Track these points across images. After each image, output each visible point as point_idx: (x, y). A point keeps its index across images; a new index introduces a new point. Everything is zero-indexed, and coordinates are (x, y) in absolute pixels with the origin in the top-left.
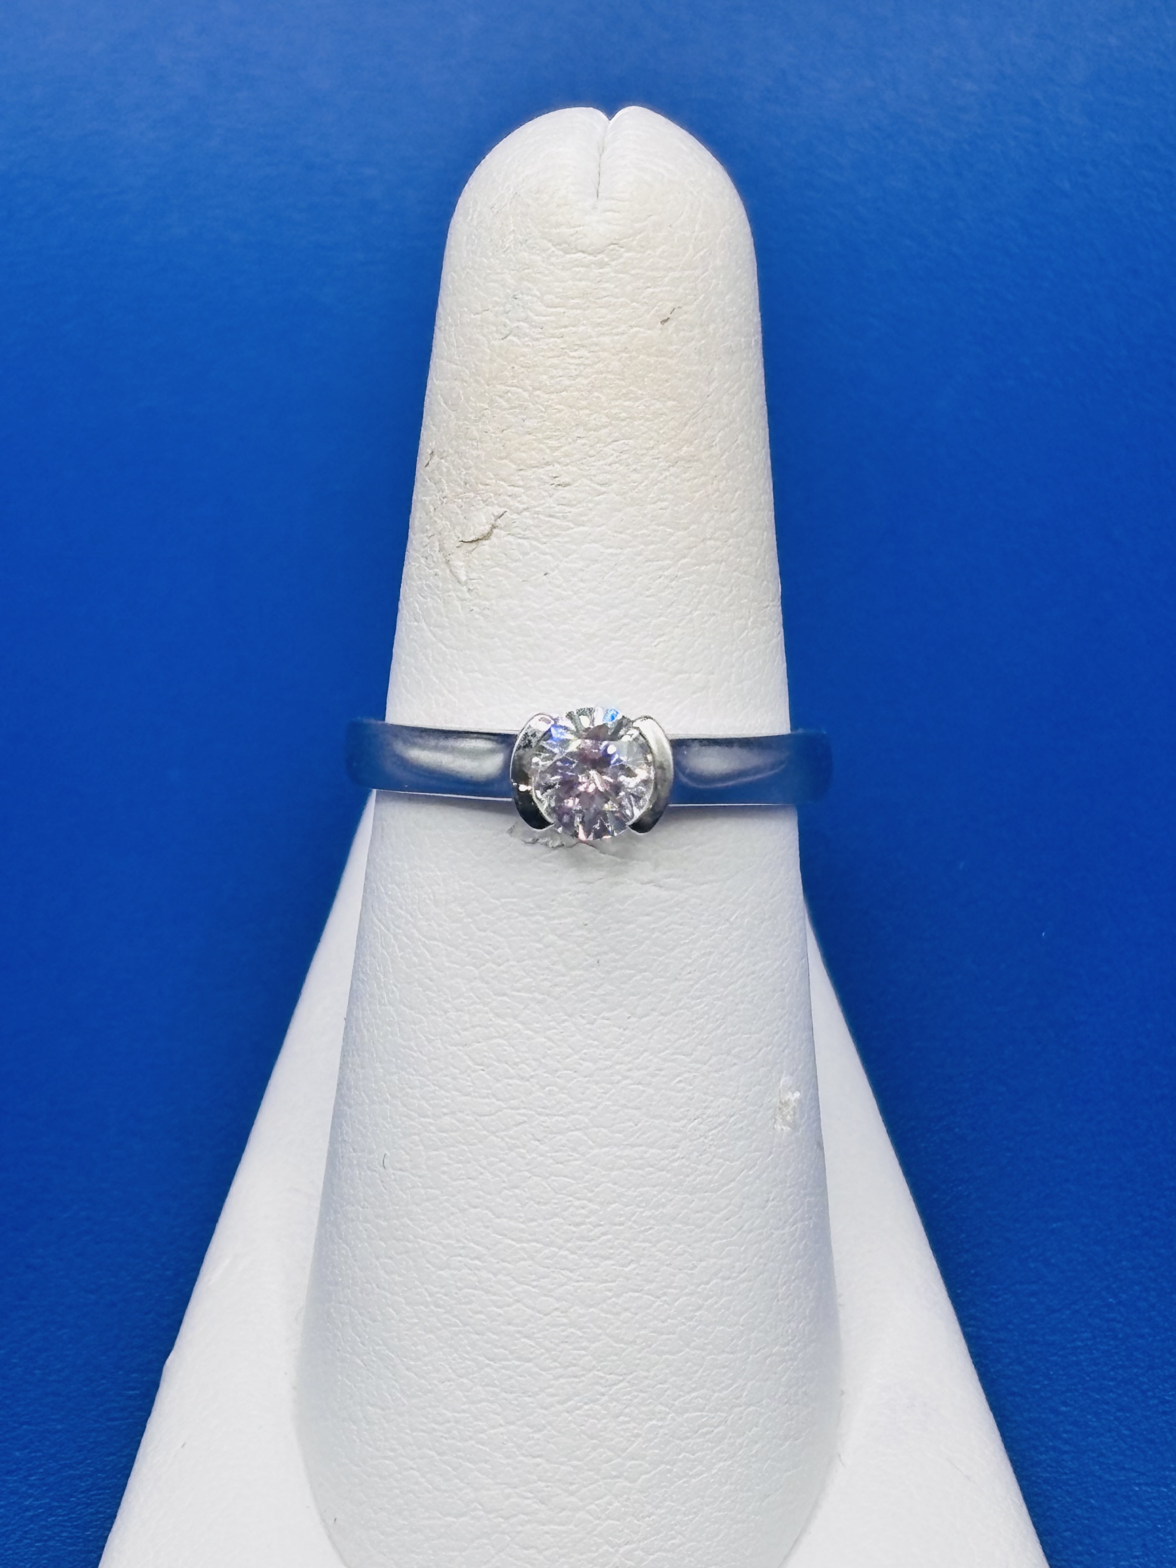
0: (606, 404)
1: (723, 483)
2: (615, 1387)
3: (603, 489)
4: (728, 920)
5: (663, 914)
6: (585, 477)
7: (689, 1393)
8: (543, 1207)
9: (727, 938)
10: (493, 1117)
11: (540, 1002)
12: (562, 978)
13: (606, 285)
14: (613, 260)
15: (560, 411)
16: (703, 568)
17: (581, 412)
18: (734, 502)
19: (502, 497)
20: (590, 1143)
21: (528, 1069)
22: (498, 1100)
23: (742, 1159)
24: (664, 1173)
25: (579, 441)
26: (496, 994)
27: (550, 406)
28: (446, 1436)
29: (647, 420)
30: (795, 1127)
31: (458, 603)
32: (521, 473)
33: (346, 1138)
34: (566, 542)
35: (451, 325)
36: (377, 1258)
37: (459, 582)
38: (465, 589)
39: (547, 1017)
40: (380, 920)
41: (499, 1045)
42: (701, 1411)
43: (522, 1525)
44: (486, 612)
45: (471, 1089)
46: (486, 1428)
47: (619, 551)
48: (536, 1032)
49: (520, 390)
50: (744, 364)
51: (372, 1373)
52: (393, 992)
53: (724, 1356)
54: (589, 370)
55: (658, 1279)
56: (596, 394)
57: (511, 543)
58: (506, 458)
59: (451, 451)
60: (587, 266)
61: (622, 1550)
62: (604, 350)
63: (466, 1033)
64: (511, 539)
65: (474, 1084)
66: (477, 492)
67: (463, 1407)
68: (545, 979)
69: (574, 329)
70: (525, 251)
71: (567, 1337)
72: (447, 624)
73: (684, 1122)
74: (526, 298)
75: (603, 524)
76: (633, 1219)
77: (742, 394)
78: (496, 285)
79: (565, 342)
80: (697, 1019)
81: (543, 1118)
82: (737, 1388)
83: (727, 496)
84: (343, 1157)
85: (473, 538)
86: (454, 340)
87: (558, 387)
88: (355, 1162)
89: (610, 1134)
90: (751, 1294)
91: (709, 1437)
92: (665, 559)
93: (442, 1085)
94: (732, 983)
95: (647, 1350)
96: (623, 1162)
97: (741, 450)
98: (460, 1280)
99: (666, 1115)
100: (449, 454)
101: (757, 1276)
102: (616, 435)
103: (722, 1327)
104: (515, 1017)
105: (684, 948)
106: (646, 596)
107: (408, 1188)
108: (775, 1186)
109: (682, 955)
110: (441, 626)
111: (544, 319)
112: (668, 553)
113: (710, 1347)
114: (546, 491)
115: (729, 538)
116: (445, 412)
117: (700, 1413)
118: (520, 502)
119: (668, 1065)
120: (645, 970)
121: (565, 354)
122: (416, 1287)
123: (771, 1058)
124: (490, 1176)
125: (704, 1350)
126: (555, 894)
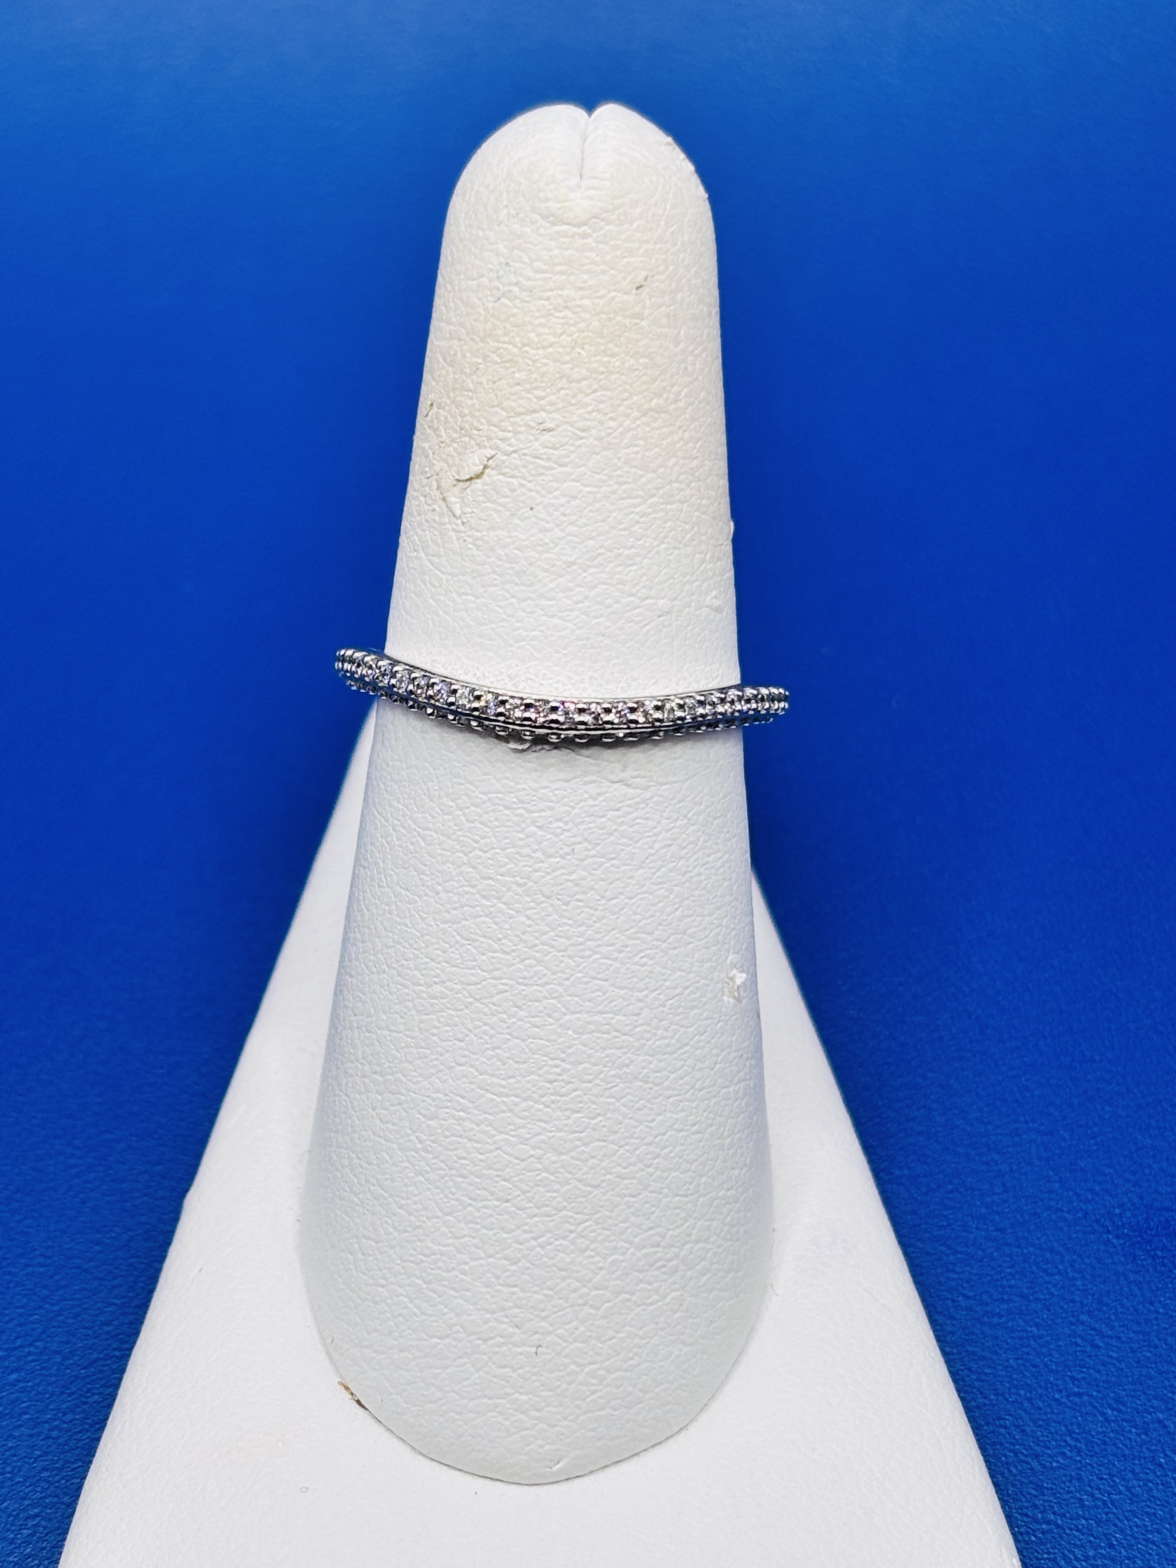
0: (587, 360)
1: (687, 435)
2: (583, 1226)
3: (583, 434)
4: (685, 817)
5: (631, 810)
6: (567, 423)
7: (646, 1231)
8: (522, 1066)
9: (684, 833)
10: (479, 986)
11: (520, 885)
12: (541, 864)
13: (589, 254)
14: (594, 232)
15: (546, 365)
16: (669, 507)
17: (564, 367)
18: (695, 451)
19: (494, 441)
20: (564, 1010)
21: (509, 944)
22: (483, 971)
23: (696, 1026)
24: (627, 1037)
25: (563, 392)
26: (484, 878)
27: (537, 360)
28: (433, 1266)
29: (623, 374)
30: (739, 1000)
31: (453, 534)
32: (511, 419)
33: (347, 1004)
34: (550, 481)
35: (450, 292)
36: (374, 1109)
37: (454, 515)
38: (459, 522)
39: (528, 899)
40: (380, 814)
41: (484, 922)
42: (658, 1245)
43: (500, 1347)
44: (479, 542)
45: (459, 961)
46: (467, 1260)
47: (596, 490)
48: (518, 912)
49: (510, 347)
50: (706, 331)
51: (368, 1210)
52: (391, 876)
53: (678, 1198)
54: (573, 329)
55: (621, 1131)
56: (578, 350)
57: (501, 482)
58: (497, 406)
59: (448, 402)
60: (572, 236)
61: (587, 1369)
62: (585, 311)
63: (455, 912)
64: (501, 477)
65: (461, 956)
66: (471, 437)
67: (448, 1241)
68: (527, 866)
69: (560, 292)
70: (517, 223)
71: (540, 1181)
72: (443, 554)
73: (645, 992)
74: (518, 265)
75: (583, 465)
76: (601, 1076)
77: (704, 355)
78: (491, 254)
79: (551, 304)
80: (659, 902)
81: (523, 987)
82: (688, 1227)
83: (691, 445)
84: (344, 1021)
85: (468, 477)
86: (452, 305)
87: (545, 343)
88: (355, 1025)
89: (580, 1002)
90: (701, 1144)
91: (663, 1270)
92: (636, 497)
93: (433, 957)
94: (688, 872)
95: (611, 1193)
96: (592, 1027)
97: (702, 405)
98: (447, 1129)
99: (630, 986)
100: (446, 405)
101: (706, 1129)
102: (595, 386)
103: (676, 1174)
104: (498, 898)
105: (648, 839)
106: (621, 530)
107: (402, 1048)
108: (722, 1050)
109: (646, 846)
110: (438, 556)
111: (533, 283)
112: (640, 492)
113: (666, 1191)
114: (533, 435)
115: (691, 482)
116: (443, 368)
117: (656, 1249)
118: (510, 445)
119: (632, 942)
120: (614, 859)
121: (551, 315)
122: (407, 1135)
123: (720, 938)
124: (475, 1038)
125: (660, 1193)
126: (536, 790)
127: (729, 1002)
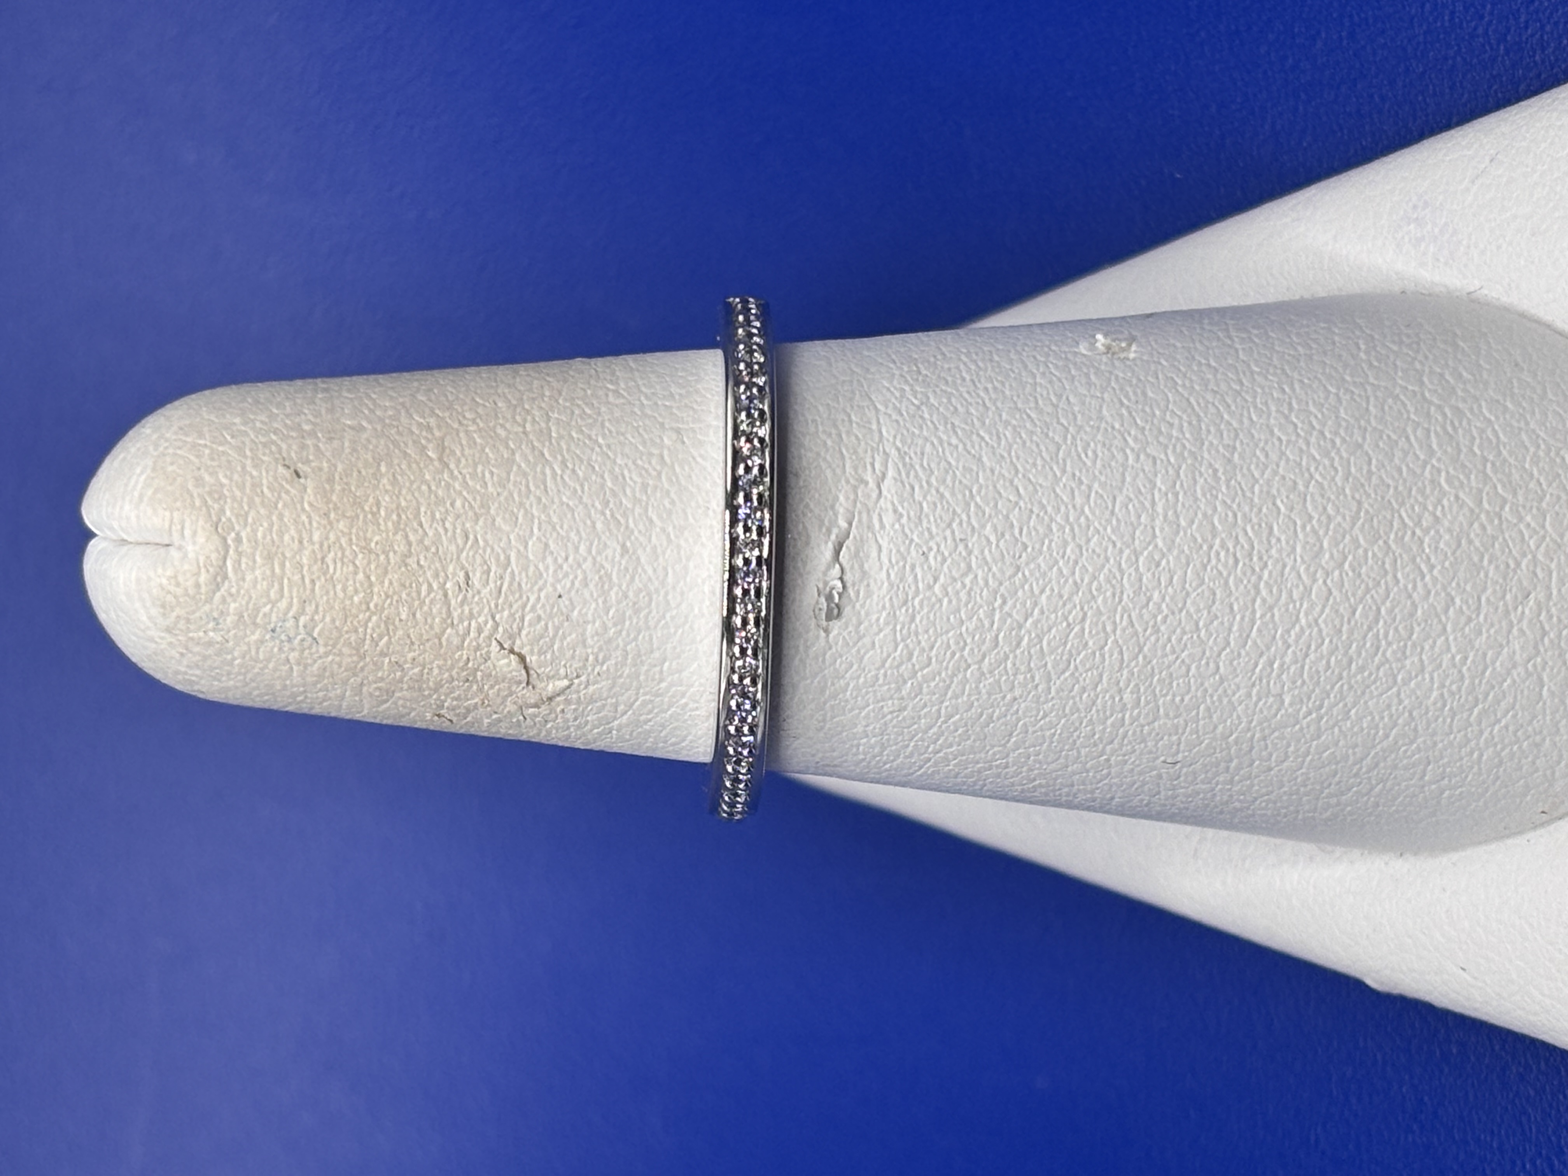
0: (384, 535)
1: (468, 415)
2: (1407, 520)
3: (471, 537)
4: (918, 408)
5: (912, 473)
6: (458, 558)
7: (1411, 445)
8: (1218, 596)
9: (938, 409)
10: (1124, 648)
11: (1004, 602)
12: (979, 577)
13: (260, 535)
14: (233, 529)
15: (391, 583)
16: (554, 434)
17: (392, 561)
18: (487, 404)
19: (481, 642)
20: (1150, 548)
21: (1074, 612)
22: (1106, 644)
23: (1166, 391)
24: (1182, 472)
25: (422, 563)
26: (997, 645)
27: (386, 594)
28: (1457, 697)
29: (400, 492)
30: (1132, 340)
31: (591, 689)
32: (455, 622)
33: (1145, 802)
34: (527, 576)
35: (306, 697)
36: (1270, 769)
37: (569, 687)
38: (576, 681)
39: (1020, 593)
40: (921, 767)
41: (1049, 644)
42: (1428, 431)
43: (1552, 616)
44: (601, 657)
45: (1095, 672)
46: (1450, 656)
47: (536, 521)
48: (1036, 604)
49: (370, 625)
50: (346, 394)
51: (1391, 774)
52: (994, 754)
53: (1371, 408)
54: (347, 553)
55: (1293, 477)
56: (373, 545)
57: (529, 633)
58: (440, 640)
59: (435, 697)
60: (240, 554)
62: (327, 538)
63: (1037, 678)
64: (524, 633)
65: (1089, 669)
66: (477, 670)
67: (1427, 680)
68: (981, 595)
69: (306, 568)
70: (225, 620)
71: (1354, 571)
72: (614, 700)
73: (1128, 451)
74: (274, 618)
75: (508, 537)
76: (1229, 502)
77: (374, 396)
78: (261, 650)
79: (319, 578)
80: (1021, 438)
81: (1125, 597)
82: (1405, 395)
83: (480, 410)
84: (1165, 805)
85: (523, 672)
86: (321, 694)
87: (366, 585)
88: (1170, 793)
89: (1142, 527)
90: (1306, 381)
91: (1457, 424)
92: (544, 474)
93: (1090, 703)
94: (984, 402)
95: (1367, 488)
96: (1170, 513)
97: (433, 397)
98: (1294, 682)
99: (1121, 469)
100: (438, 699)
101: (1287, 376)
102: (415, 524)
103: (1342, 411)
104: (1020, 627)
105: (947, 454)
106: (583, 492)
107: (1198, 737)
108: (1193, 358)
109: (955, 455)
110: (616, 706)
111: (295, 600)
112: (538, 470)
113: (1363, 423)
114: (473, 597)
115: (524, 408)
116: (395, 703)
117: (1432, 435)
118: (486, 623)
119: (1068, 468)
120: (971, 491)
121: (332, 578)
122: (1301, 729)
123: (1060, 363)
124: (1186, 653)
125: (1365, 429)
126: (891, 585)
127: (1135, 352)
